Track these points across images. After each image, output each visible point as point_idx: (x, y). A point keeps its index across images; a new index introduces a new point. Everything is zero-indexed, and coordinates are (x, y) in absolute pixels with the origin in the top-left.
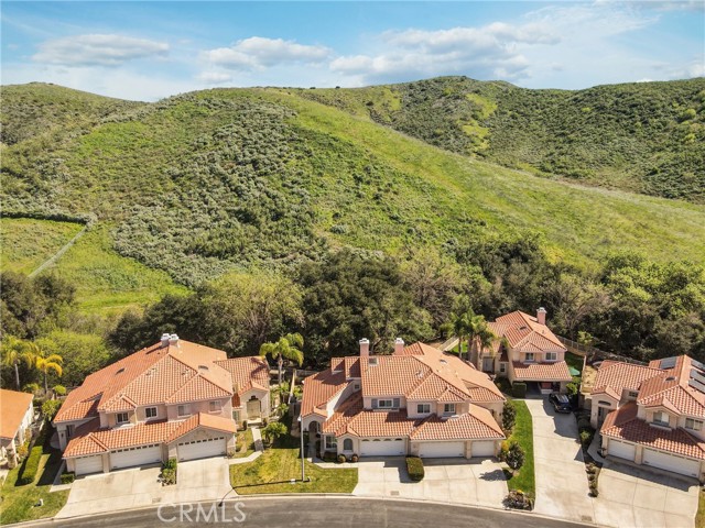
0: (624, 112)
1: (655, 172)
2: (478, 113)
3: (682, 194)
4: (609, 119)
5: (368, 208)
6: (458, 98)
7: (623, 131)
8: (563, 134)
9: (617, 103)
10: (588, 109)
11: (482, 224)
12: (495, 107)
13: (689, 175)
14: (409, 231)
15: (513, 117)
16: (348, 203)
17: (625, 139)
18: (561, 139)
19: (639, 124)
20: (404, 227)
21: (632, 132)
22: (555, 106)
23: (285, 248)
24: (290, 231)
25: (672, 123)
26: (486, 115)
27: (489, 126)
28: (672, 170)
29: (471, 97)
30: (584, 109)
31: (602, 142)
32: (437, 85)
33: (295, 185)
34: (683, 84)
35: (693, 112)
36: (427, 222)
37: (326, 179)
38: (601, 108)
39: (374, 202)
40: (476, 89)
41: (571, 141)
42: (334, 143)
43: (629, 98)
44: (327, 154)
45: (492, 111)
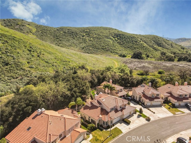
0: (71, 34)
1: (83, 48)
2: (31, 31)
3: (91, 53)
4: (68, 35)
5: (37, 60)
6: (23, 26)
7: (72, 38)
8: (58, 38)
9: (68, 31)
10: (62, 32)
11: (69, 62)
12: (36, 30)
13: (91, 49)
14: (53, 66)
15: (42, 33)
16: (30, 58)
17: (73, 40)
18: (58, 40)
19: (75, 37)
20: (51, 64)
21: (74, 39)
22: (53, 31)
23: (16, 75)
24: (15, 69)
25: (81, 37)
26: (34, 32)
27: (36, 35)
28: (87, 48)
29: (28, 26)
30: (61, 32)
31: (69, 41)
32: (14, 21)
33: (7, 53)
34: (81, 28)
35: (85, 35)
36: (56, 63)
37: (18, 50)
38: (65, 32)
39: (38, 57)
40: (29, 24)
41: (61, 40)
42: (14, 38)
43: (71, 30)
44: (14, 42)
45: (35, 31)
